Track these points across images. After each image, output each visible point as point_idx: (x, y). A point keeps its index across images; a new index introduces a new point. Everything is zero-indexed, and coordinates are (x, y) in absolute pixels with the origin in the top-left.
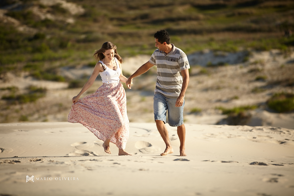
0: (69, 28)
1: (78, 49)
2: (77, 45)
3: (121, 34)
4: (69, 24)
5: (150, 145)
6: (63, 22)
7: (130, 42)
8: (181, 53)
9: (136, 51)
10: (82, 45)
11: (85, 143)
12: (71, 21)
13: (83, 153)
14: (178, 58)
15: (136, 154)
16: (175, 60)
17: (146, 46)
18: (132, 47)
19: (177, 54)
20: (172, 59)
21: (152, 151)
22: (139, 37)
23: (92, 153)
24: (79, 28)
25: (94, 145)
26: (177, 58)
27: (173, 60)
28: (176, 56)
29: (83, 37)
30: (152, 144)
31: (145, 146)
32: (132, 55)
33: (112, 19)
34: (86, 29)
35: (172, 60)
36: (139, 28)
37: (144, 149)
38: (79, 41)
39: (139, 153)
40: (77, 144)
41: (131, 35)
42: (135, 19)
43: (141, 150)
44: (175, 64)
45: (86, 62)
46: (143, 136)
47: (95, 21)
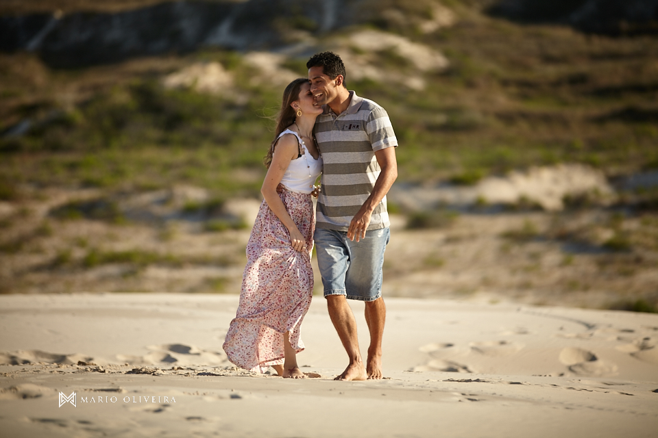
0: (413, 99)
1: (430, 145)
2: (428, 137)
3: (524, 116)
4: (412, 91)
5: (593, 358)
6: (399, 85)
7: (544, 132)
8: (371, 107)
9: (557, 153)
10: (439, 137)
11: (450, 345)
12: (416, 83)
13: (445, 366)
14: (366, 120)
15: (562, 375)
16: (358, 126)
17: (579, 142)
18: (548, 144)
19: (362, 112)
20: (351, 125)
21: (598, 372)
22: (565, 123)
23: (465, 368)
24: (433, 100)
25: (469, 351)
26: (364, 121)
27: (353, 126)
28: (362, 116)
29: (440, 119)
30: (597, 355)
31: (581, 360)
32: (548, 163)
33: (505, 83)
34: (449, 102)
35: (350, 128)
36: (564, 103)
37: (580, 365)
38: (431, 128)
39: (568, 375)
40: (432, 347)
41: (546, 119)
42: (557, 84)
43: (573, 368)
44: (358, 136)
45: (446, 174)
46: (579, 337)
47: (470, 85)
